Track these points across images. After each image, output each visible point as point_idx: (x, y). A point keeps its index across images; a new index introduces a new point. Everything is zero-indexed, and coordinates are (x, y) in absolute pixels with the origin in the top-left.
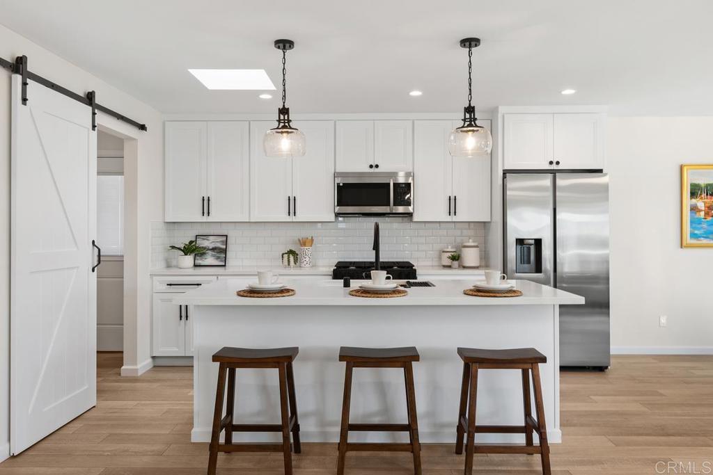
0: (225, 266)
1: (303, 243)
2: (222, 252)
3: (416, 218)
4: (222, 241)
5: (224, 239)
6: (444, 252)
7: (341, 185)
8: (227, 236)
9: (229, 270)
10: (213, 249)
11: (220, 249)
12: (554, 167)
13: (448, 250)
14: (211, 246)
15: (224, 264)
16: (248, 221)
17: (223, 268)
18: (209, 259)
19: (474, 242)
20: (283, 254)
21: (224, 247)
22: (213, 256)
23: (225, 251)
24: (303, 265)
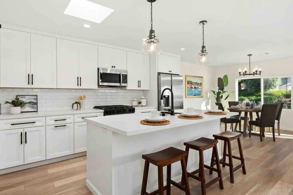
0: (37, 111)
1: (81, 98)
2: (34, 104)
3: (128, 88)
4: (35, 99)
5: (36, 97)
6: (133, 101)
7: (102, 73)
8: (37, 96)
9: (39, 113)
10: (30, 103)
11: (34, 102)
12: (170, 73)
13: (134, 100)
14: (28, 101)
15: (37, 110)
16: (56, 88)
17: (36, 113)
18: (27, 108)
19: (144, 97)
20: (73, 104)
21: (36, 101)
22: (29, 106)
23: (36, 104)
24: (81, 108)
